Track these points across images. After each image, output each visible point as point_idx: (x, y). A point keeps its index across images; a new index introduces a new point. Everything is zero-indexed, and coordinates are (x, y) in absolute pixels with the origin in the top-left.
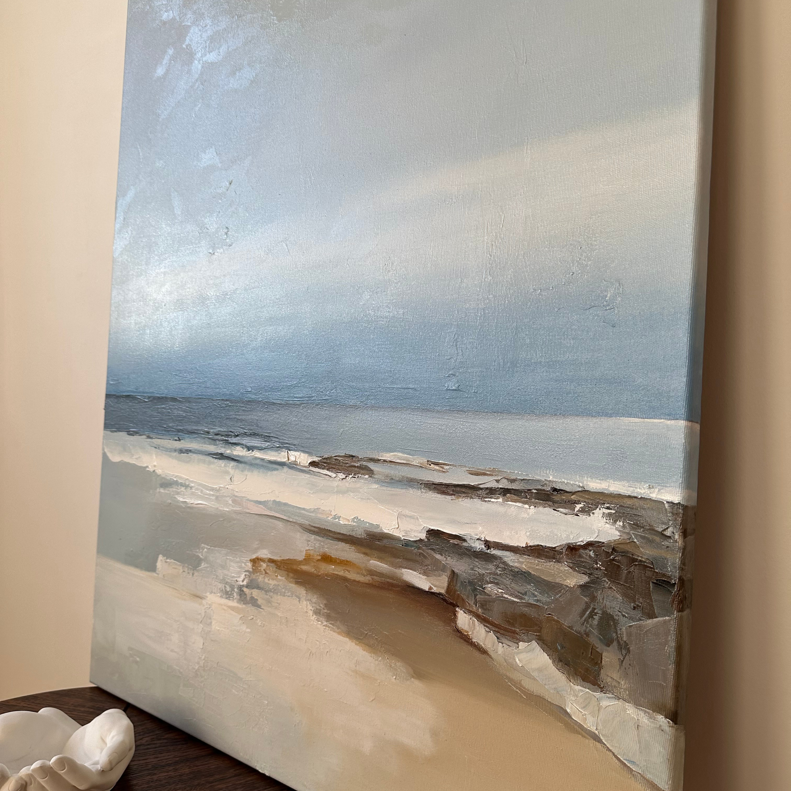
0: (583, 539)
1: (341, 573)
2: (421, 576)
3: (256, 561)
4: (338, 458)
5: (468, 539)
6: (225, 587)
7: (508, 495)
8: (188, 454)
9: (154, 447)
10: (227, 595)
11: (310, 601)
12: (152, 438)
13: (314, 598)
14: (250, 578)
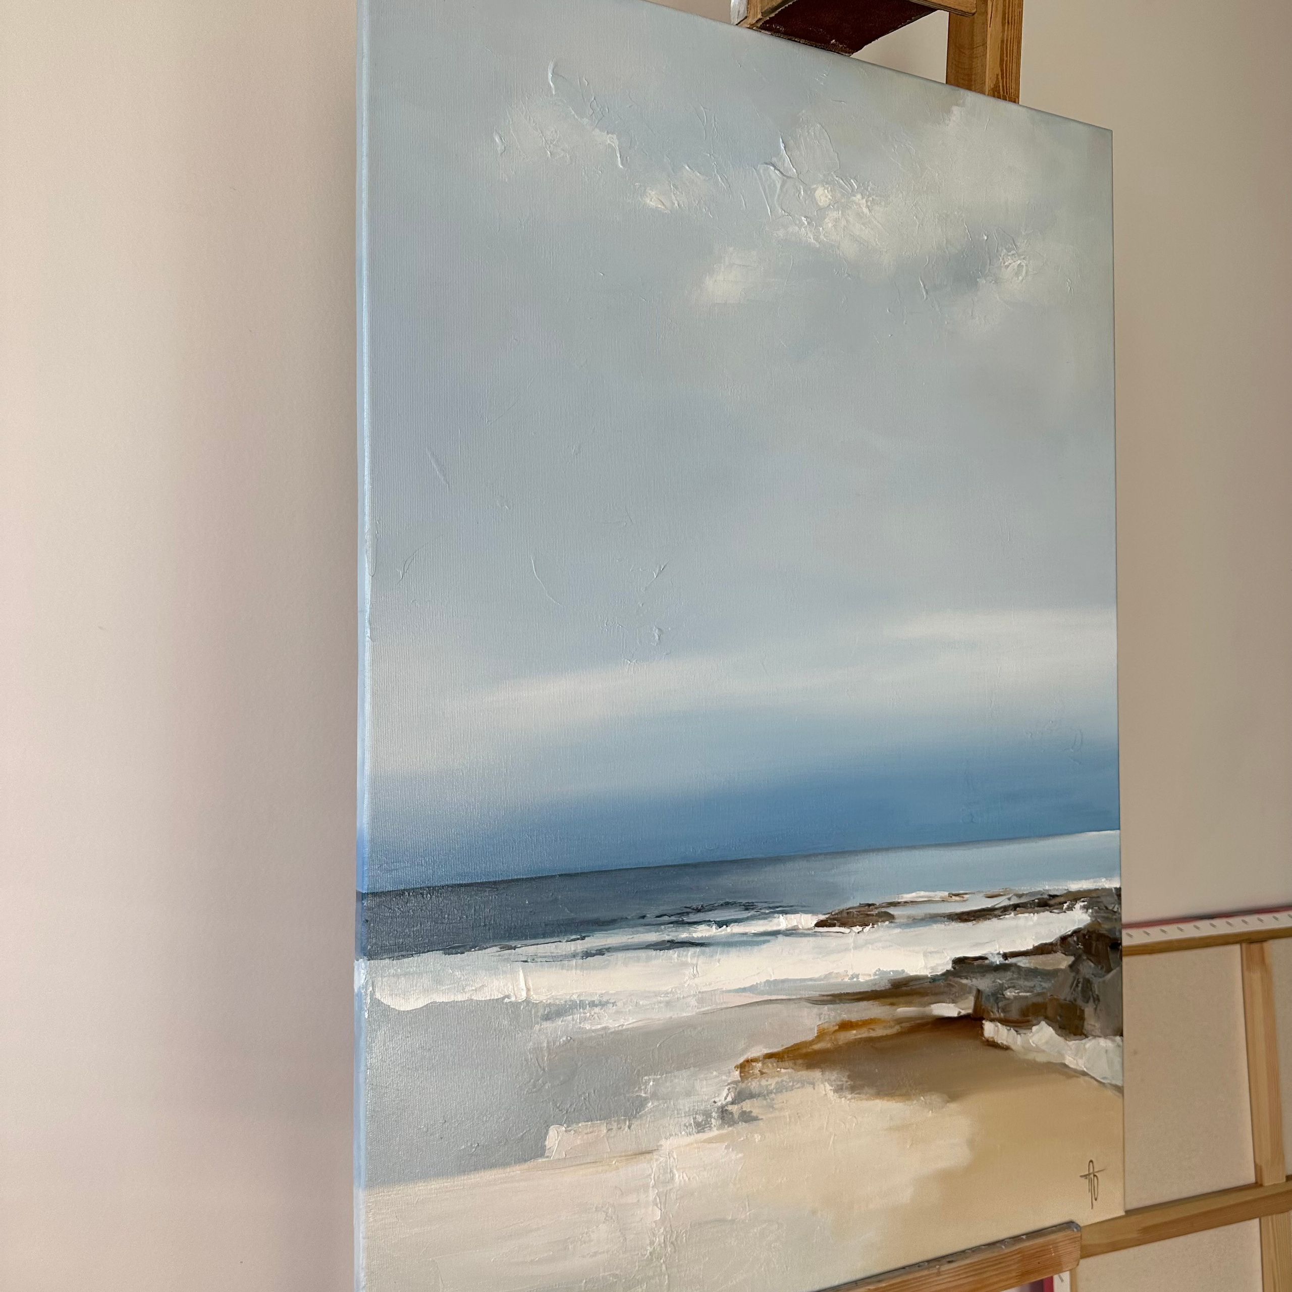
0: (1069, 929)
1: (864, 1035)
2: (950, 1005)
3: (745, 1066)
4: (851, 910)
5: (990, 956)
6: (693, 1118)
7: (1018, 909)
8: (603, 954)
9: (522, 961)
10: (698, 1127)
11: (829, 1080)
12: (515, 948)
13: (834, 1075)
14: (737, 1090)
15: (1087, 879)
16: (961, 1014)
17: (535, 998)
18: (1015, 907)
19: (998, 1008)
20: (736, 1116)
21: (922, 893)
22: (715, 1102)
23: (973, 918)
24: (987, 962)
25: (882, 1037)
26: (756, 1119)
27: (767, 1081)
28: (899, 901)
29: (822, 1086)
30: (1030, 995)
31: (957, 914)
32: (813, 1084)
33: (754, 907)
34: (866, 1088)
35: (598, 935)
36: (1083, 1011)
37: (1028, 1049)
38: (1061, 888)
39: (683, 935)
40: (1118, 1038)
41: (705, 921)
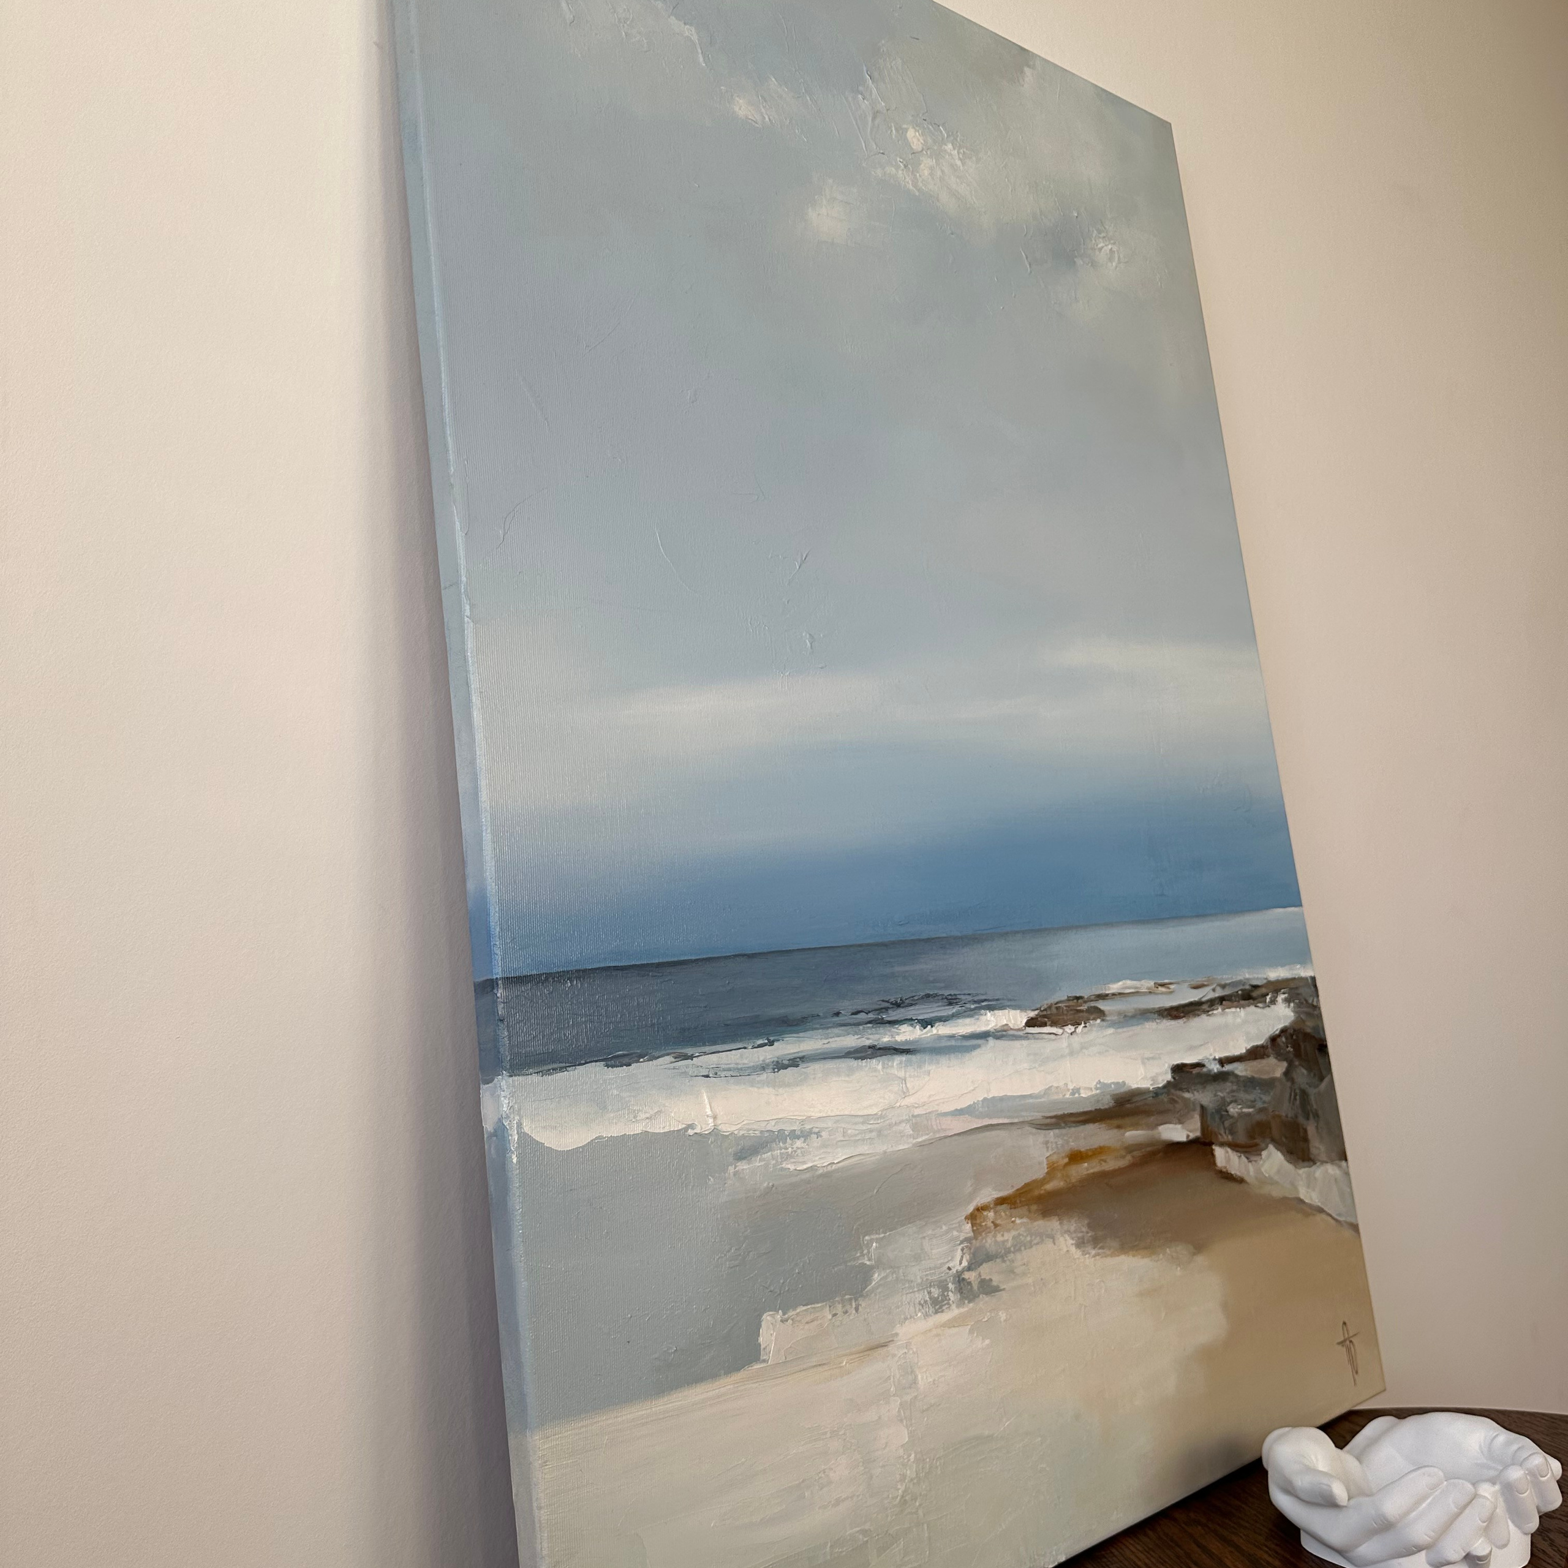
1: (1096, 1169)
2: (1177, 1126)
3: (976, 1216)
4: (1060, 1005)
5: (1206, 1063)
6: (928, 1293)
7: (1224, 1002)
8: (797, 1066)
9: (703, 1076)
10: (935, 1306)
11: (1068, 1232)
12: (691, 1057)
13: (1072, 1225)
14: (972, 1251)
15: (1283, 966)
16: (1190, 1138)
17: (726, 1129)
18: (1222, 1000)
19: (1225, 1129)
20: (975, 1287)
21: (1129, 983)
22: (949, 1269)
23: (1182, 1015)
24: (1205, 1070)
25: (1115, 1171)
26: (997, 1289)
27: (1003, 1235)
28: (1107, 992)
29: (1061, 1239)
30: (1252, 1111)
31: (1166, 1010)
32: (1053, 1238)
33: (958, 1000)
34: (1109, 1239)
35: (787, 1039)
36: (1305, 1131)
37: (1264, 1181)
38: (1260, 976)
39: (885, 1037)
40: (1344, 1163)
41: (906, 1019)
